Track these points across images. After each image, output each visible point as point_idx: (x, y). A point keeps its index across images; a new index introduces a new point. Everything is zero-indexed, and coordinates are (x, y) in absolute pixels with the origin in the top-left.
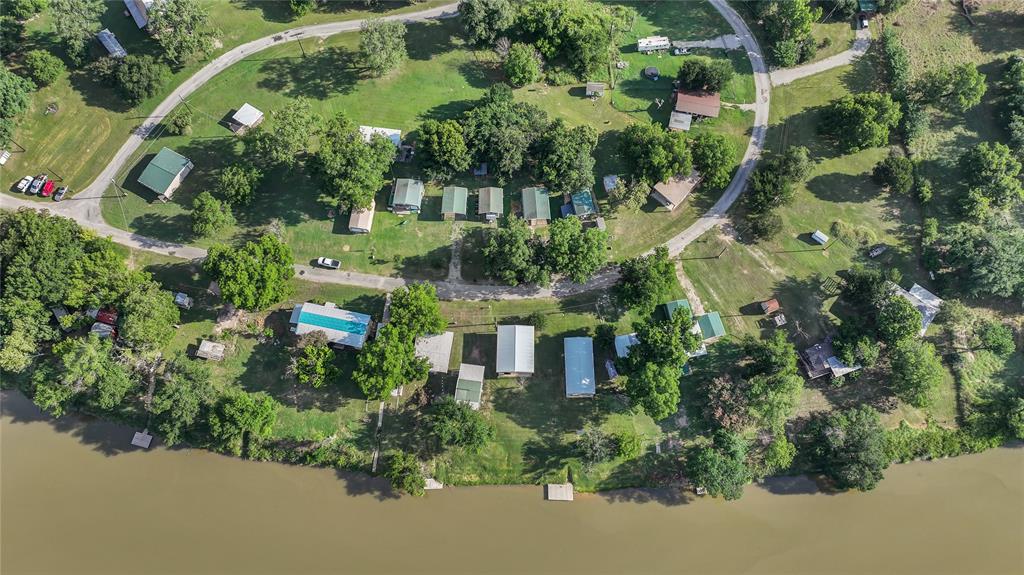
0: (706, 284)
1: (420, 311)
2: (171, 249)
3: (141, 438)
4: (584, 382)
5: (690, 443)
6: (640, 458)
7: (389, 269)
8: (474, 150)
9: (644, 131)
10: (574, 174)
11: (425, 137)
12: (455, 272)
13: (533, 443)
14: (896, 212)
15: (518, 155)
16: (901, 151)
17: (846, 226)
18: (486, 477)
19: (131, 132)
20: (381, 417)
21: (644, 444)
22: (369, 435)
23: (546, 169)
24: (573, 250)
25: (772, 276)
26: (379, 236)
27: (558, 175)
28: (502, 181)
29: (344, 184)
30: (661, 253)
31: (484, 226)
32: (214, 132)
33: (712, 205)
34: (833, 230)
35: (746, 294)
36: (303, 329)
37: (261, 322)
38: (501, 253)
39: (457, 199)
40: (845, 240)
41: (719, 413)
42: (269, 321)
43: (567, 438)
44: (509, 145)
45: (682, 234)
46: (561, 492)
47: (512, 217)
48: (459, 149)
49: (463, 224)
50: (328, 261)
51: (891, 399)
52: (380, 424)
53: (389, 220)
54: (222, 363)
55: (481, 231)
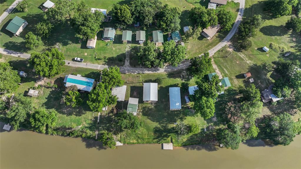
0: (223, 67)
1: (113, 77)
2: (19, 55)
3: (6, 127)
4: (177, 104)
5: (217, 127)
6: (199, 133)
7: (102, 62)
8: (134, 16)
9: (199, 9)
10: (173, 25)
11: (115, 11)
12: (127, 63)
13: (157, 128)
14: (294, 40)
15: (151, 18)
16: (296, 17)
17: (275, 45)
18: (139, 141)
19: (4, 11)
20: (99, 118)
21: (200, 128)
22: (94, 125)
23: (162, 23)
24: (173, 53)
25: (248, 64)
26: (98, 50)
27: (167, 26)
28: (145, 28)
29: (83, 28)
30: (206, 55)
31: (138, 45)
32: (36, 11)
33: (224, 37)
34: (271, 46)
35: (238, 70)
36: (68, 84)
37: (53, 82)
38: (145, 55)
39: (128, 35)
40: (275, 50)
41: (229, 116)
42: (56, 82)
43: (171, 126)
44: (147, 14)
45: (213, 48)
46: (168, 147)
47: (149, 41)
48: (128, 15)
49: (130, 45)
50: (79, 59)
51: (294, 110)
52: (98, 121)
53: (102, 44)
54: (38, 98)
55: (137, 47)
